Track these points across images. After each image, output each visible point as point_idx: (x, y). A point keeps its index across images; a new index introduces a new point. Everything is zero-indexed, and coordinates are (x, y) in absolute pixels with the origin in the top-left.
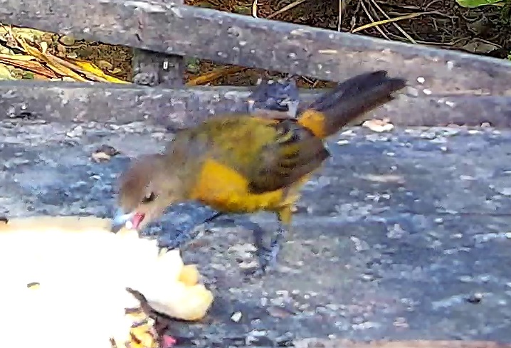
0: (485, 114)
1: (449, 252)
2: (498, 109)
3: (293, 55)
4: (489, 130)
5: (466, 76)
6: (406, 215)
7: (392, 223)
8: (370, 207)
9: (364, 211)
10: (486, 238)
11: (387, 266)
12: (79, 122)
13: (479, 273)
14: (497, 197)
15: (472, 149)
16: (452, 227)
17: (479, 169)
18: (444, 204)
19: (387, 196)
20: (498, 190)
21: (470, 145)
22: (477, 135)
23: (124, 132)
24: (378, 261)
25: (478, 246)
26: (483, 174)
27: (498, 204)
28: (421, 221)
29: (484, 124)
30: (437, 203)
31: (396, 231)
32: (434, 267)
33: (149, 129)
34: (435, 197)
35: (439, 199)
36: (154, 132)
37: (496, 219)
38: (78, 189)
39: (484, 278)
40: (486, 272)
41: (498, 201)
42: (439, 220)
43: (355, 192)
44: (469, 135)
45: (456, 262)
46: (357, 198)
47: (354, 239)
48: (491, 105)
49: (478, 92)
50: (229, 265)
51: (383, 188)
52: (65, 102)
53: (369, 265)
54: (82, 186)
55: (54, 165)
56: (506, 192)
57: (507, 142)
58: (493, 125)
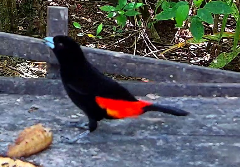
0: (200, 91)
1: (183, 151)
3: (115, 65)
4: (201, 98)
5: (191, 74)
6: (164, 135)
7: (159, 139)
8: (149, 132)
9: (146, 134)
10: (200, 145)
11: (157, 158)
12: (22, 95)
13: (197, 161)
14: (204, 128)
15: (193, 107)
16: (185, 141)
17: (197, 116)
18: (182, 130)
19: (156, 127)
20: (205, 124)
21: (193, 105)
22: (196, 100)
23: (42, 99)
24: (153, 156)
25: (197, 149)
28: (171, 138)
29: (199, 96)
30: (178, 130)
31: (160, 143)
32: (177, 158)
33: (52, 98)
34: (178, 128)
35: (179, 128)
36: (55, 99)
37: (204, 137)
38: (21, 124)
39: (199, 163)
40: (200, 160)
41: (205, 129)
42: (179, 137)
43: (143, 125)
44: (192, 101)
45: (187, 156)
46: (143, 128)
47: (142, 146)
48: (202, 88)
50: (87, 157)
51: (155, 124)
52: (15, 86)
53: (149, 157)
54: (24, 123)
55: (11, 114)
56: (209, 125)
57: (209, 103)
58: (203, 96)
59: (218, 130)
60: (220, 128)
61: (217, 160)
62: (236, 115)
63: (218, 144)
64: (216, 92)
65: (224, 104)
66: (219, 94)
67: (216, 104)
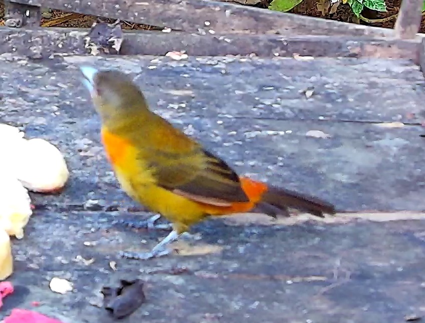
0: (253, 48)
1: (227, 144)
2: (261, 44)
3: (117, 6)
4: (255, 58)
5: (239, 20)
6: (197, 119)
7: (187, 125)
10: (253, 134)
13: (248, 159)
14: (261, 106)
15: (243, 72)
16: (229, 127)
18: (224, 111)
19: (184, 105)
20: (261, 101)
21: (242, 69)
22: (247, 62)
25: (247, 140)
26: (252, 90)
27: (262, 111)
28: (207, 122)
29: (251, 55)
30: (218, 110)
31: (190, 130)
33: (16, 58)
34: (218, 106)
35: (220, 107)
36: (20, 60)
37: (261, 122)
39: (252, 163)
40: (254, 158)
41: (262, 108)
42: (220, 122)
43: (161, 103)
44: (241, 62)
45: (232, 152)
46: (162, 107)
48: (256, 41)
49: (247, 32)
50: (72, 154)
51: (181, 99)
56: (268, 102)
57: (269, 67)
58: (257, 55)
59: (281, 110)
60: (284, 107)
61: (280, 159)
62: (311, 85)
63: (282, 133)
64: (278, 49)
65: (291, 68)
66: (284, 52)
67: (278, 68)
